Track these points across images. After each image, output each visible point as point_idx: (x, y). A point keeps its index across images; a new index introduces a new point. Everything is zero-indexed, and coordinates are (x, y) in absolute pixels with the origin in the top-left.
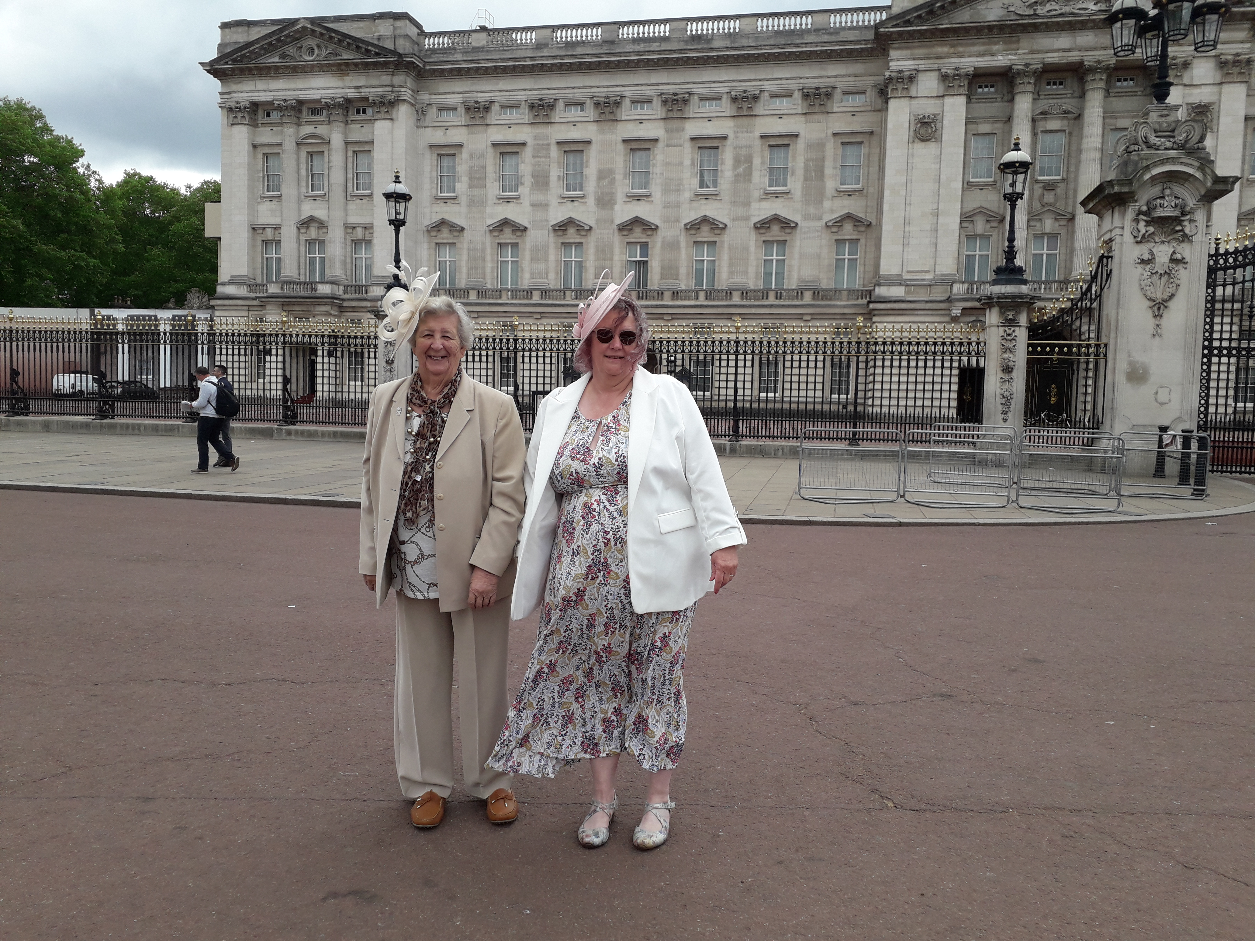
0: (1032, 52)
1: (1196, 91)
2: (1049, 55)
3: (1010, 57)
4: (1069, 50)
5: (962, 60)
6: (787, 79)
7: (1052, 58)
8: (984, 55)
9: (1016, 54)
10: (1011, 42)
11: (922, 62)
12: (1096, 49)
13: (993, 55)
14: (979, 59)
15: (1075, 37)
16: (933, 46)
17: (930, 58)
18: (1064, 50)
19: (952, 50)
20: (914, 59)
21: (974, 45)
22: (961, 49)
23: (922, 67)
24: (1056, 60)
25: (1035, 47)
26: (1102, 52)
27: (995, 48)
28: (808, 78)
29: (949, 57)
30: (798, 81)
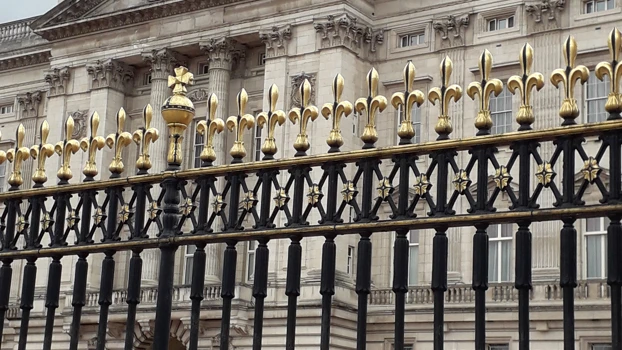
0: (160, 38)
1: (300, 62)
2: (174, 39)
3: (143, 45)
4: (190, 32)
5: (106, 52)
6: (8, 87)
7: (177, 42)
8: (122, 46)
9: (147, 42)
10: (145, 30)
11: (75, 58)
12: (211, 28)
13: (128, 44)
14: (119, 50)
15: (194, 18)
16: (83, 42)
17: (80, 54)
18: (186, 33)
19: (98, 44)
20: (69, 56)
21: (114, 36)
22: (104, 42)
23: (75, 64)
24: (180, 44)
25: (163, 32)
26: (216, 31)
27: (131, 37)
28: (24, 84)
29: (95, 51)
30: (15, 89)
